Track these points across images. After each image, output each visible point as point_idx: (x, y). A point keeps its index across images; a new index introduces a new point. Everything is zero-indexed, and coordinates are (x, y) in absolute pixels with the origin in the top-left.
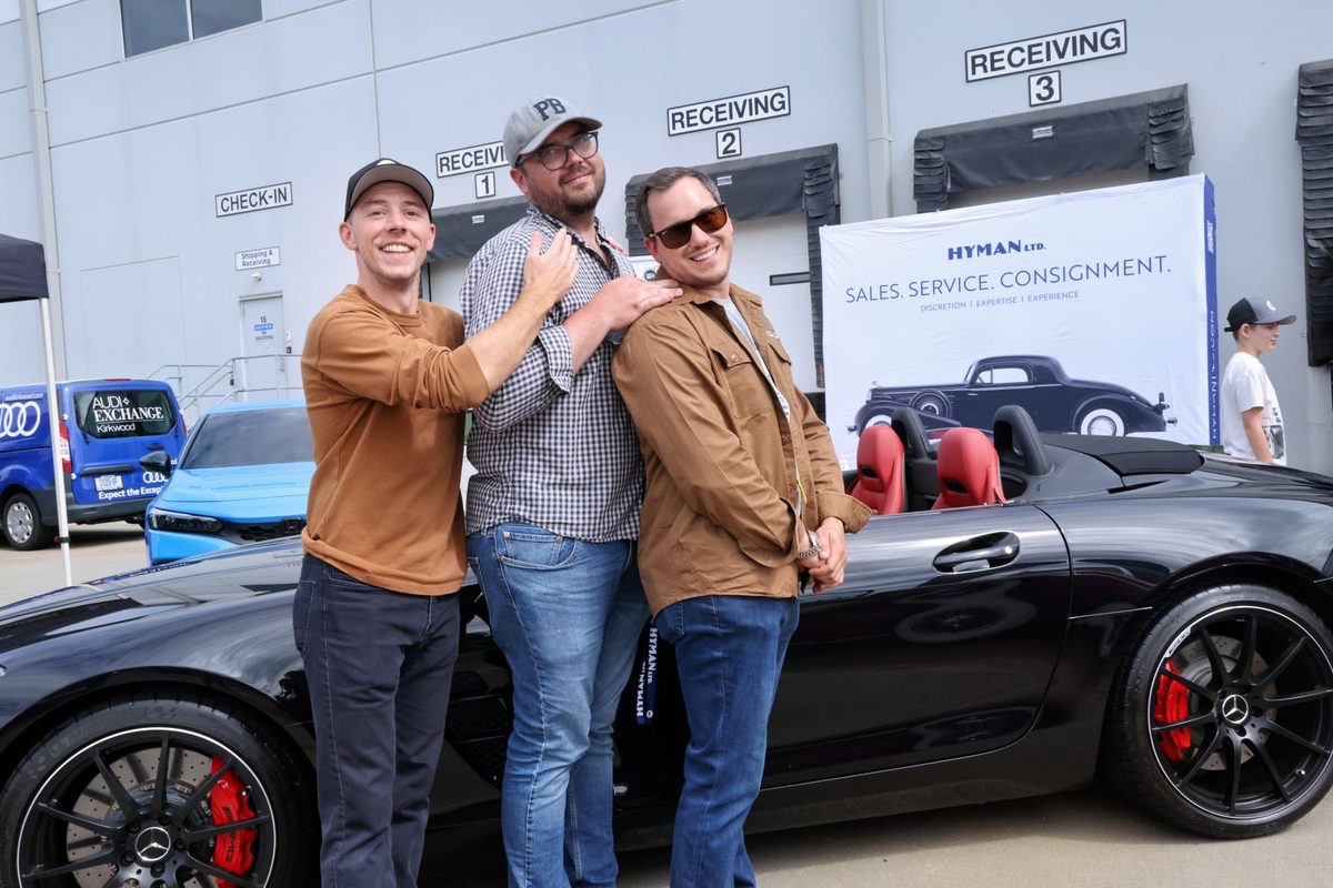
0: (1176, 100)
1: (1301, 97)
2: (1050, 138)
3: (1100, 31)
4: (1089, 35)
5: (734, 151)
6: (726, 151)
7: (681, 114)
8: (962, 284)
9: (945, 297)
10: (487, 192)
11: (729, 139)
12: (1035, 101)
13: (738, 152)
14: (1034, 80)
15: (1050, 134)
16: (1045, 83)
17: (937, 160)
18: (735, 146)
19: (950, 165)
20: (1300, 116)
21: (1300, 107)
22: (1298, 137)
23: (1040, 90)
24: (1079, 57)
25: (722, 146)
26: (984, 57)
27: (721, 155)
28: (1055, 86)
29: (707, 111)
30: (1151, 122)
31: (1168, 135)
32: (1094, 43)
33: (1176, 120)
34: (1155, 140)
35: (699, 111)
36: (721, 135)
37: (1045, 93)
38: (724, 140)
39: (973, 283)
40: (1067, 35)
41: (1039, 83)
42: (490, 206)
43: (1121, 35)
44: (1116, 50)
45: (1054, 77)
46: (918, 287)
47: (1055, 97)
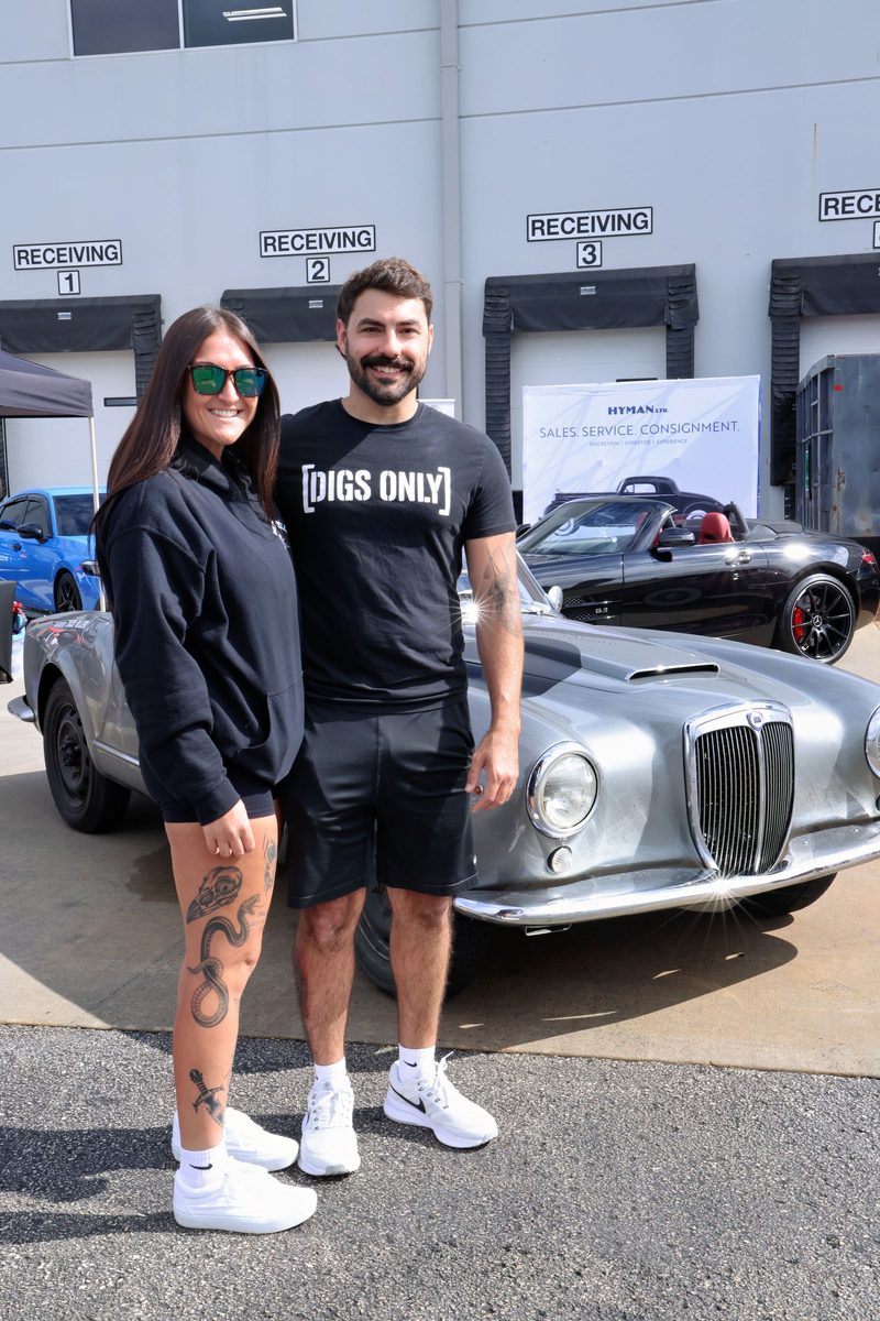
0: (689, 277)
1: (773, 285)
2: (594, 296)
3: (634, 213)
4: (625, 214)
5: (323, 278)
6: (315, 277)
7: (273, 238)
8: (615, 430)
9: (606, 438)
10: (71, 289)
11: (318, 267)
12: (582, 263)
13: (326, 279)
14: (581, 246)
15: (594, 293)
16: (590, 250)
17: (505, 304)
18: (324, 273)
19: (513, 309)
20: (772, 299)
21: (772, 292)
22: (770, 315)
23: (584, 254)
24: (616, 232)
25: (312, 272)
26: (542, 222)
27: (310, 279)
28: (597, 253)
29: (297, 239)
30: (670, 291)
31: (681, 303)
32: (630, 222)
33: (688, 292)
34: (672, 306)
35: (290, 238)
36: (311, 262)
37: (590, 258)
38: (314, 266)
39: (623, 430)
40: (608, 213)
41: (585, 249)
42: (75, 305)
43: (649, 219)
44: (644, 230)
45: (597, 245)
46: (588, 431)
47: (597, 262)
